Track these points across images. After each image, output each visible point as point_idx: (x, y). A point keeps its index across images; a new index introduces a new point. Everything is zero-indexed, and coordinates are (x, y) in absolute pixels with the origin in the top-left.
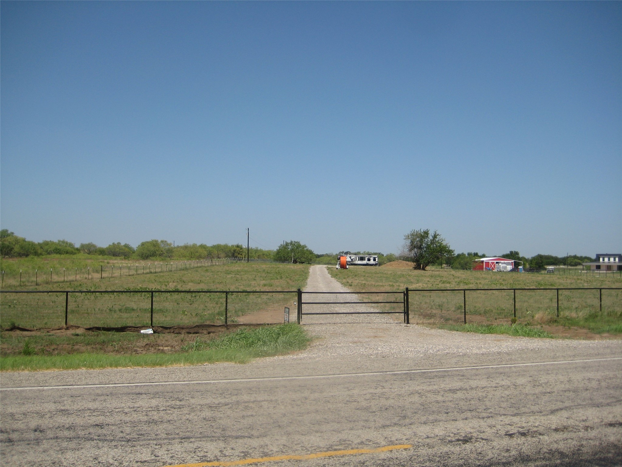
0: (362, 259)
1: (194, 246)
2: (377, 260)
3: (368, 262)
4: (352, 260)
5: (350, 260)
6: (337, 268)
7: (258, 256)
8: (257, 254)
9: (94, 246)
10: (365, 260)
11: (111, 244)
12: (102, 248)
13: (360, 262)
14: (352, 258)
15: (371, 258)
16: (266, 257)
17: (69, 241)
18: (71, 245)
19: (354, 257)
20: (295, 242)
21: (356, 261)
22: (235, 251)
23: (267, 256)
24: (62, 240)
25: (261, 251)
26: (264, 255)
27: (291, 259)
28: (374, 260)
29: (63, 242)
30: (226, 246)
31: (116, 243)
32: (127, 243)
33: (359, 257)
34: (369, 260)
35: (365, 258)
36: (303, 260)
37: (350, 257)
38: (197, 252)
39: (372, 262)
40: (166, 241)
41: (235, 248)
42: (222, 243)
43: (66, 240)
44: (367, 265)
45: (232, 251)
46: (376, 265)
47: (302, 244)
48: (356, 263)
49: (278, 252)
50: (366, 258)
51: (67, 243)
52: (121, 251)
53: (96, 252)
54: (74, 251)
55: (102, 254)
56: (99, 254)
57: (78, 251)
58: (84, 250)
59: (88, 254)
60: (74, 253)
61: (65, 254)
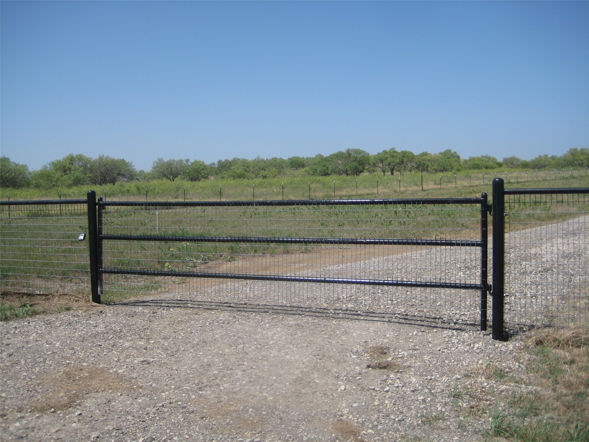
9: (518, 160)
11: (537, 156)
12: (526, 161)
17: (492, 156)
18: (494, 160)
24: (484, 155)
29: (486, 157)
31: (542, 155)
32: (554, 155)
40: (586, 149)
43: (489, 155)
51: (489, 158)
52: (546, 163)
53: (518, 166)
54: (496, 166)
55: (526, 168)
56: (522, 168)
57: (500, 165)
58: (507, 164)
59: (511, 168)
60: (495, 168)
61: (484, 169)
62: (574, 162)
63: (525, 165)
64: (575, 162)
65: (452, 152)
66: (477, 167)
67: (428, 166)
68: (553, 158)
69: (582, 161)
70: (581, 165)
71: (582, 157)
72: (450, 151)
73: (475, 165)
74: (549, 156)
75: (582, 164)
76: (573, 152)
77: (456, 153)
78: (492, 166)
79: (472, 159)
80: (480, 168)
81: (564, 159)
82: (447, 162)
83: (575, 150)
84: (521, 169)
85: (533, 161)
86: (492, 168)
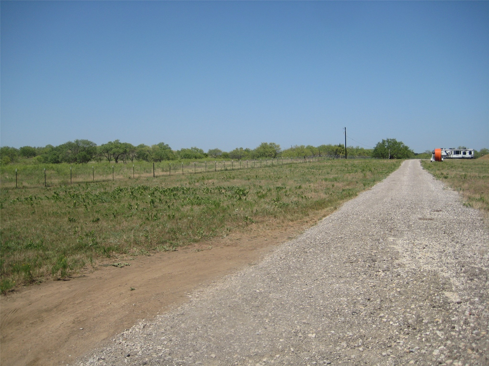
0: (457, 153)
1: (302, 147)
2: (473, 153)
3: (464, 156)
4: (447, 154)
5: (446, 154)
6: (431, 161)
7: (359, 154)
8: (358, 153)
9: (220, 151)
10: (460, 154)
11: (235, 149)
12: (226, 153)
13: (455, 156)
14: (447, 153)
15: (467, 152)
16: (366, 155)
17: (199, 148)
18: (201, 151)
19: (449, 151)
20: (390, 140)
21: (452, 155)
22: (337, 150)
23: (367, 153)
24: (194, 147)
25: (362, 149)
26: (364, 153)
27: (388, 156)
28: (470, 153)
29: (195, 149)
30: (329, 147)
31: (239, 148)
32: (248, 148)
33: (454, 151)
34: (465, 153)
35: (460, 151)
36: (399, 155)
37: (445, 152)
38: (303, 152)
39: (468, 155)
40: (274, 144)
41: (338, 148)
42: (326, 144)
43: (197, 147)
44: (463, 158)
45: (335, 151)
46: (472, 158)
47: (398, 141)
48: (452, 157)
49: (376, 150)
50: (461, 152)
51: (197, 150)
52: (242, 154)
53: (221, 156)
54: (203, 156)
55: (226, 158)
56: (223, 158)
57: (206, 155)
58: (211, 155)
59: (215, 158)
60: (203, 158)
61: (194, 158)
62: (265, 154)
63: (226, 156)
64: (266, 153)
66: (188, 157)
67: (147, 155)
68: (247, 150)
69: (271, 153)
70: (270, 156)
71: (271, 150)
72: (163, 143)
73: (186, 155)
74: (244, 149)
76: (264, 145)
77: (167, 145)
78: (200, 156)
79: (183, 150)
80: (190, 158)
81: (257, 150)
82: (163, 153)
83: (266, 144)
84: (223, 159)
85: (231, 153)
86: (200, 158)
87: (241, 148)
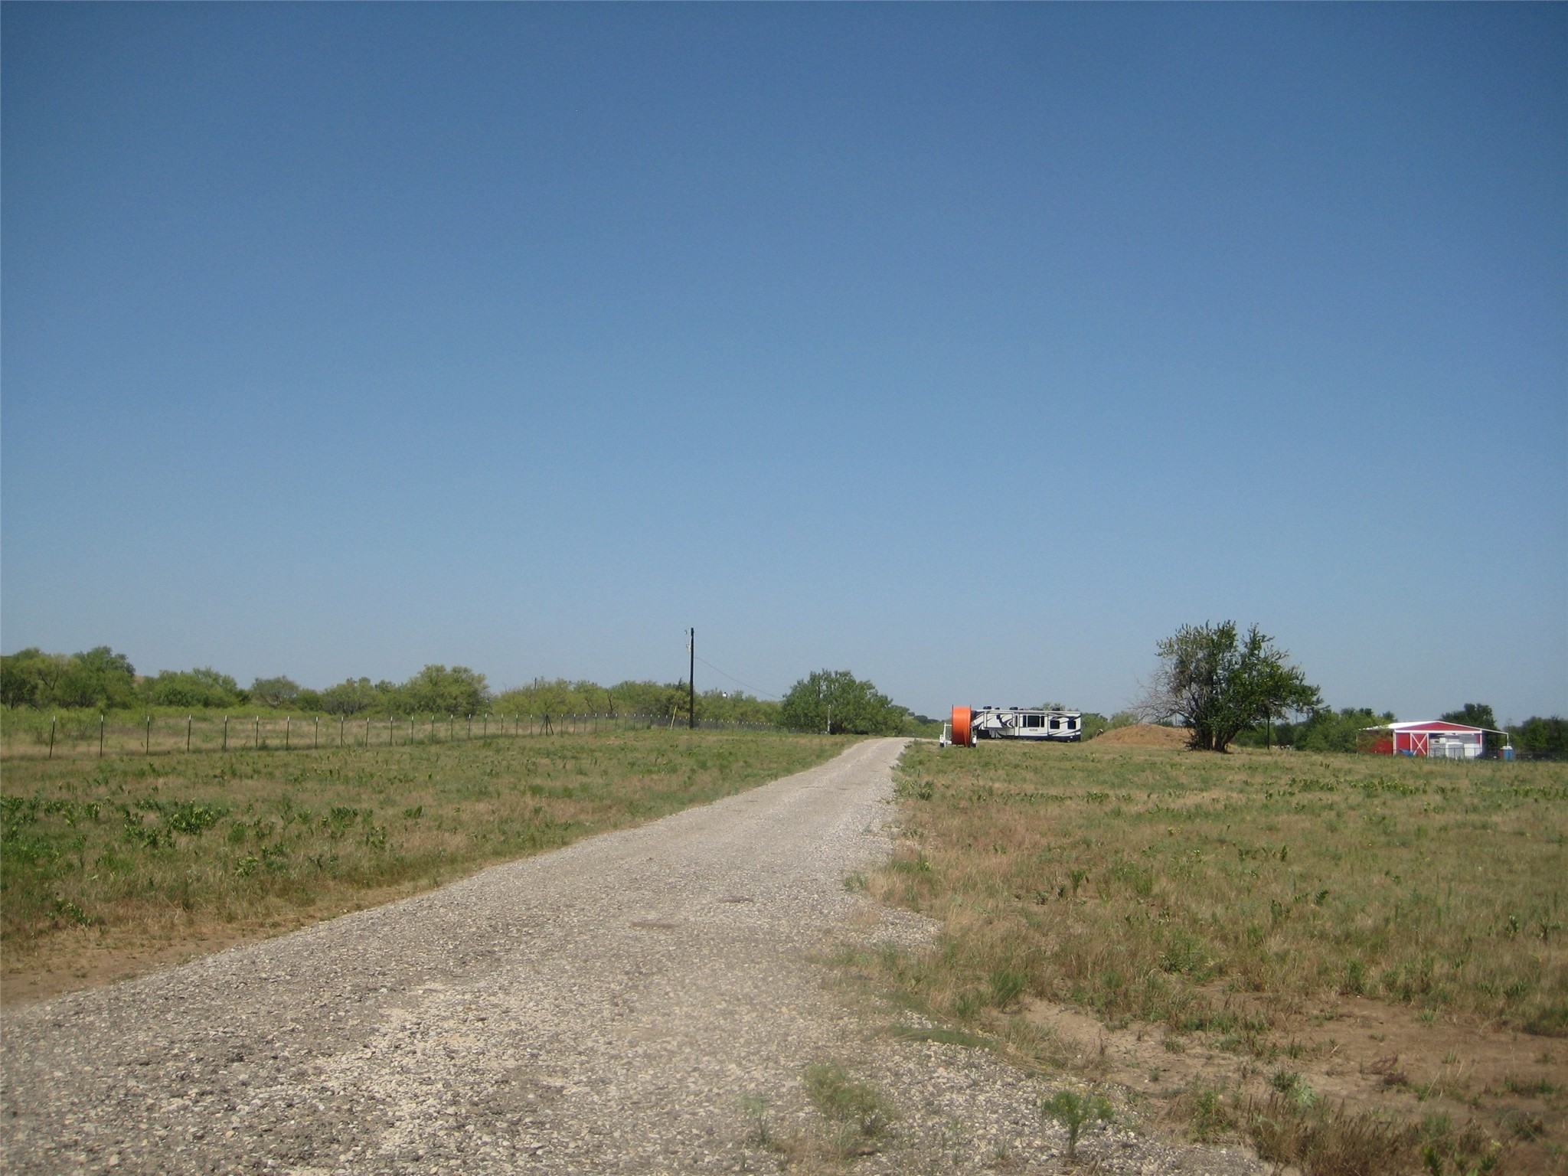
0: (1034, 721)
1: (561, 685)
2: (1078, 726)
3: (1053, 731)
4: (1004, 724)
5: (999, 725)
6: (942, 745)
7: (742, 714)
8: (739, 711)
9: (291, 687)
10: (1043, 725)
11: (344, 682)
12: (313, 692)
13: (1028, 732)
14: (1003, 720)
15: (1061, 720)
16: (763, 719)
17: (222, 673)
18: (228, 684)
19: (1010, 717)
20: (836, 673)
21: (1017, 729)
22: (670, 699)
23: (765, 714)
24: (203, 668)
25: (751, 701)
26: (758, 712)
27: (826, 722)
28: (1072, 724)
29: (208, 674)
30: (648, 688)
31: (356, 679)
32: (387, 680)
33: (1024, 717)
34: (1055, 724)
35: (1043, 718)
36: (862, 724)
37: (998, 717)
38: (563, 702)
39: (1064, 730)
40: (466, 670)
41: (672, 692)
43: (214, 670)
44: (1050, 738)
45: (664, 699)
46: (1076, 739)
47: (859, 677)
48: (1017, 734)
49: (789, 703)
50: (1046, 719)
51: (216, 678)
52: (366, 701)
53: (293, 702)
54: (233, 699)
55: (312, 709)
56: (302, 709)
57: (244, 698)
58: (263, 697)
59: (274, 707)
60: (231, 705)
61: (200, 706)
62: (435, 702)
63: (310, 703)
64: (439, 701)
65: (114, 654)
66: (181, 700)
67: (35, 687)
68: (383, 688)
69: (455, 699)
70: (452, 709)
71: (454, 690)
72: (107, 651)
73: (175, 693)
74: (374, 682)
75: (456, 707)
76: (434, 674)
77: (123, 657)
78: (221, 699)
79: (168, 677)
80: (187, 704)
81: (412, 690)
82: (94, 681)
83: (440, 670)
84: (299, 713)
85: (330, 694)
86: (221, 704)
87: (365, 680)
